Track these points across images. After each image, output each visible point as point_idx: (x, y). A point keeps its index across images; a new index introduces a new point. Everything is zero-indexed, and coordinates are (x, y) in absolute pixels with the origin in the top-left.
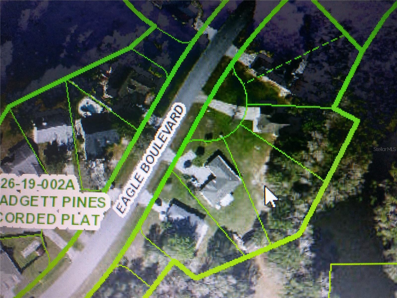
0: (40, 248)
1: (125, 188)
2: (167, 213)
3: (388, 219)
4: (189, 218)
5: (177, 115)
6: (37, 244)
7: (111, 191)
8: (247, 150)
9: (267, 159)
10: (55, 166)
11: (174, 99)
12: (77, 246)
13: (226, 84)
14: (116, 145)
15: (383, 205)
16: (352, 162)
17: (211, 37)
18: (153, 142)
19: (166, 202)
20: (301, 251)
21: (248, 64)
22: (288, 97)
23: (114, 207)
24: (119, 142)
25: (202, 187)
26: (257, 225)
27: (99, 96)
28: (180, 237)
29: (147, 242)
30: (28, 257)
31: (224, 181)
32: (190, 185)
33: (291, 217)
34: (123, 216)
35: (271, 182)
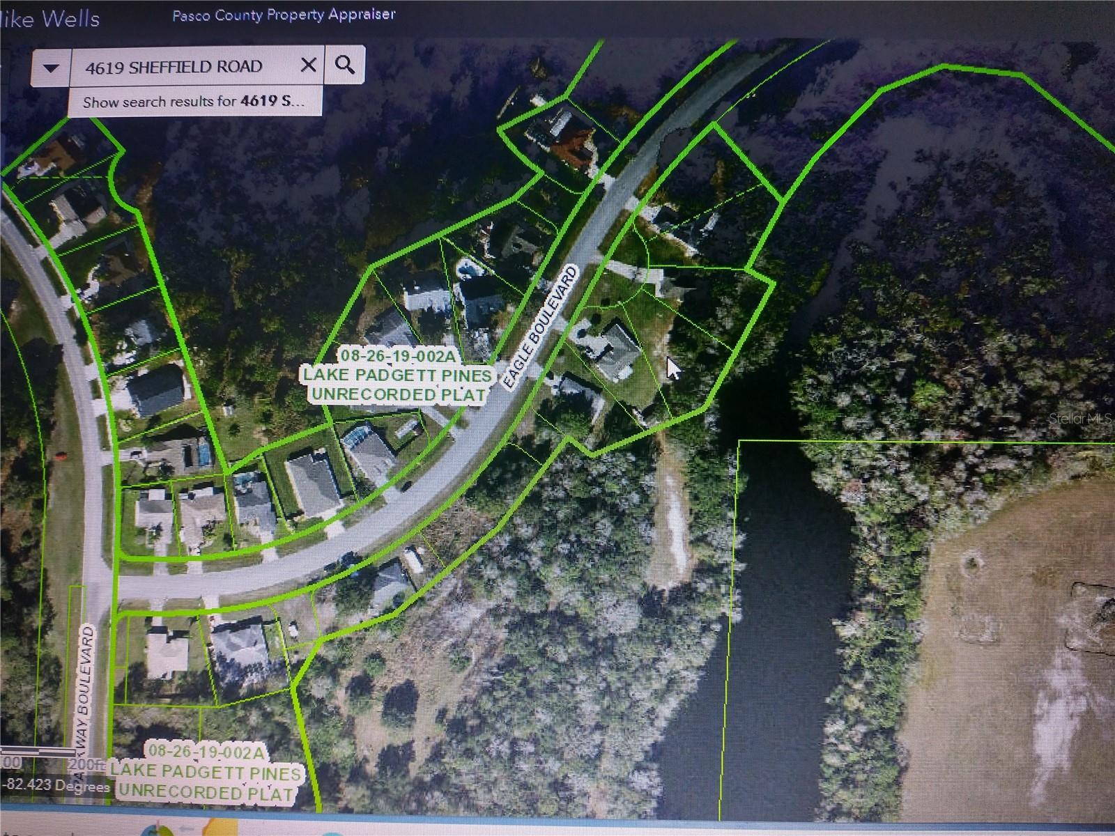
0: (418, 427)
1: (513, 361)
2: (560, 387)
3: (805, 393)
4: (584, 392)
5: (570, 278)
6: (415, 423)
7: (497, 363)
8: (648, 318)
9: (671, 327)
10: (432, 336)
11: (566, 261)
12: (461, 424)
13: (625, 242)
14: (501, 312)
15: (800, 378)
16: (765, 330)
17: (607, 187)
18: (542, 309)
19: (559, 375)
20: (707, 426)
21: (651, 219)
22: (695, 257)
23: (501, 381)
24: (504, 309)
25: (599, 359)
26: (658, 398)
27: (479, 255)
28: (574, 413)
29: (537, 418)
30: (404, 437)
31: (624, 353)
32: (585, 357)
33: (695, 390)
34: (511, 390)
35: (674, 353)
